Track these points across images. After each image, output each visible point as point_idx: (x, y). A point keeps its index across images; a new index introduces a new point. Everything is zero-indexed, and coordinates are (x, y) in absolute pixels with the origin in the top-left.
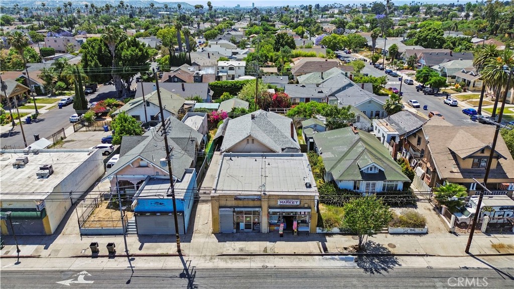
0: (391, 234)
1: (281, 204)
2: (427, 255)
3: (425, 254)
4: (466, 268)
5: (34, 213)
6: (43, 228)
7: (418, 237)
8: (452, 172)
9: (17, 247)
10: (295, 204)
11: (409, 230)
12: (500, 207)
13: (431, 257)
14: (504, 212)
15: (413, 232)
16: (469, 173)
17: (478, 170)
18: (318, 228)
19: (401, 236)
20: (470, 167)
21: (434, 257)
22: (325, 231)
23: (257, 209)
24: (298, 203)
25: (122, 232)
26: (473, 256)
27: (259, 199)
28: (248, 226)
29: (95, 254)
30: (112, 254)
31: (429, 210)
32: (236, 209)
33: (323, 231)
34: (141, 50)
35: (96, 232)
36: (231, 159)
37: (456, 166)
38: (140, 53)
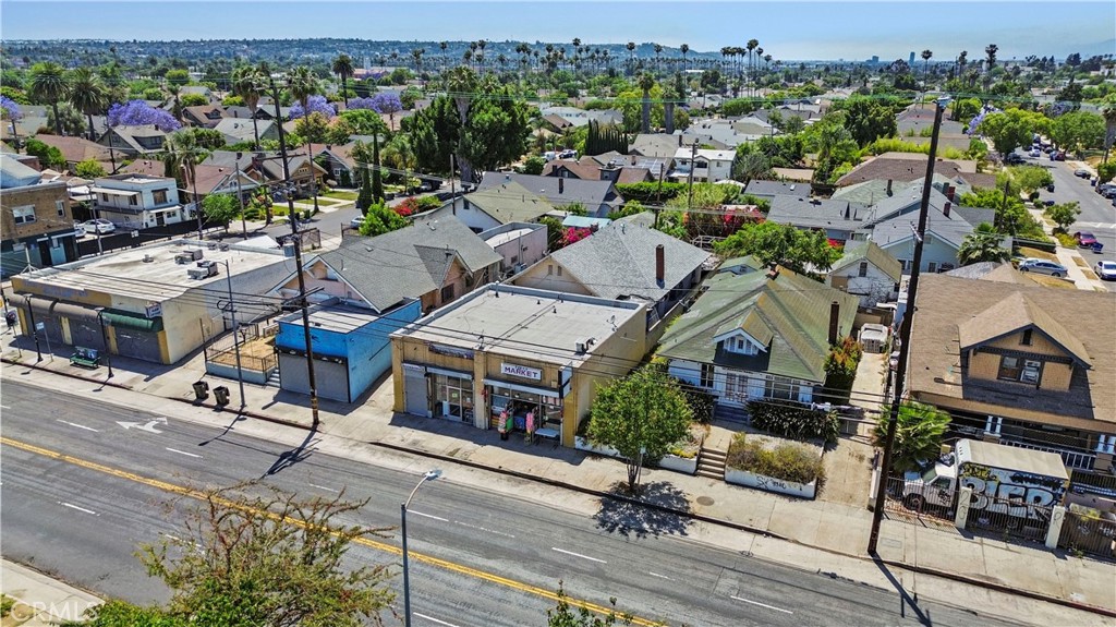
0: (727, 482)
1: (507, 372)
2: (768, 534)
3: (765, 530)
4: (833, 576)
5: (144, 322)
6: (159, 351)
7: (785, 501)
8: (939, 380)
9: (110, 371)
10: (532, 377)
11: (769, 482)
12: (1013, 473)
13: (775, 540)
14: (1027, 489)
15: (780, 489)
16: (984, 388)
17: (1014, 387)
18: (577, 437)
19: (747, 491)
20: (993, 376)
21: (781, 541)
22: (589, 447)
23: (465, 376)
24: (538, 377)
25: (263, 380)
26: (880, 563)
27: (470, 355)
28: (454, 410)
29: (199, 401)
30: (221, 405)
31: (861, 458)
32: (429, 370)
33: (585, 444)
34: (512, 114)
35: (225, 373)
36: (497, 295)
37: (959, 370)
38: (508, 120)
